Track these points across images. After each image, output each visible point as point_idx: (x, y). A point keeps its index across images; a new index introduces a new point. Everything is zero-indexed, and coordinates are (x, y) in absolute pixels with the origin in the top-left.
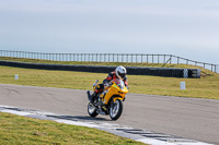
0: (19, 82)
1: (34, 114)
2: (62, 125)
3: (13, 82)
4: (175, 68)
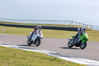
0: (4, 32)
1: (13, 46)
2: (26, 51)
3: (2, 32)
4: (74, 27)
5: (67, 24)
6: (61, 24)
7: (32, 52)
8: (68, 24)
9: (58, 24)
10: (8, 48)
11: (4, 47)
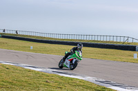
0: (33, 51)
1: (45, 70)
2: (62, 77)
3: (30, 50)
4: (131, 45)
5: (120, 41)
6: (111, 40)
7: (72, 79)
8: (122, 41)
9: (108, 40)
10: (38, 72)
11: (32, 71)
